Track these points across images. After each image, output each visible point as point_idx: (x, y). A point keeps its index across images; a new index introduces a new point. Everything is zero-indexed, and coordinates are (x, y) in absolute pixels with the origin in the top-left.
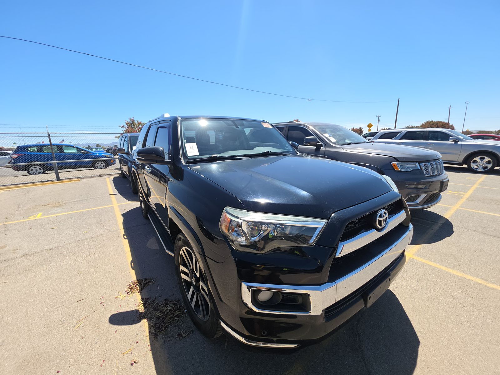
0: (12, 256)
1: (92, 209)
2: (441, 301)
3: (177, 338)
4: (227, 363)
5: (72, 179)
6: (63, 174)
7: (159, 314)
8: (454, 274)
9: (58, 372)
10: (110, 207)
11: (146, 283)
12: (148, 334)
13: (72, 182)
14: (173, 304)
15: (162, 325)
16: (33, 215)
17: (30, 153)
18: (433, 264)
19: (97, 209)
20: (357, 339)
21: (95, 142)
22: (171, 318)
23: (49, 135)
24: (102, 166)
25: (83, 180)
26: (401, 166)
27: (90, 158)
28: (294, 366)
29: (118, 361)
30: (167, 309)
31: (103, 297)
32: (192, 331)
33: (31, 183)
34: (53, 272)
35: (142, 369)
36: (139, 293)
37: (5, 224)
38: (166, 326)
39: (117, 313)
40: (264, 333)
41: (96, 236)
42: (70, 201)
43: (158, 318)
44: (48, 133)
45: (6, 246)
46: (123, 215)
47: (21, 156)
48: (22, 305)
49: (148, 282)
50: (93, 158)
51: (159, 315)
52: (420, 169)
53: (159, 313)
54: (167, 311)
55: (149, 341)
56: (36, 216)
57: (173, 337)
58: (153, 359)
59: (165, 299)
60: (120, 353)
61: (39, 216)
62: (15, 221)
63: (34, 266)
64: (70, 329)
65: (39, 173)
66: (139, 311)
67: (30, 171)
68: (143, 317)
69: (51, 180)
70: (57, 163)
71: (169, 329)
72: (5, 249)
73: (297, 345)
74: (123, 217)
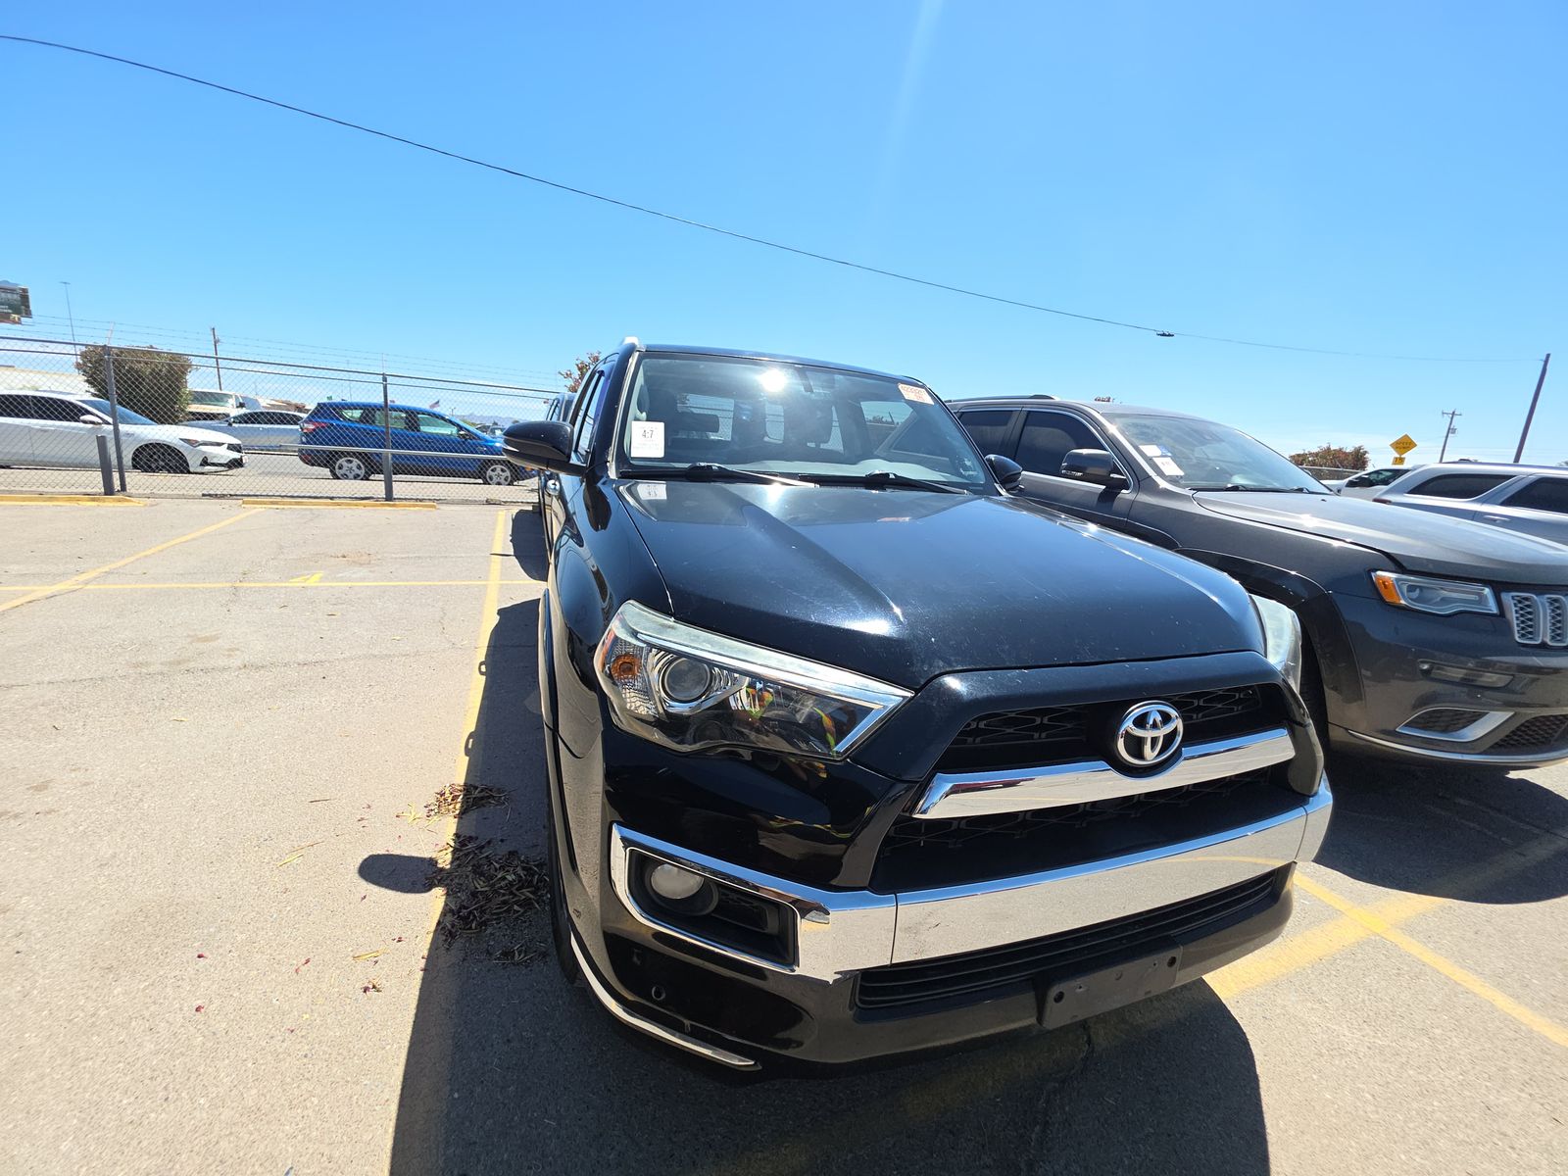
0: (221, 662)
1: (437, 583)
2: (1433, 1112)
3: (499, 959)
4: (599, 1069)
5: (421, 500)
6: (403, 486)
7: (481, 885)
8: (1535, 1029)
9: (200, 957)
10: (478, 586)
11: (482, 798)
12: (433, 927)
13: (417, 508)
14: (524, 869)
15: (475, 916)
16: (303, 575)
17: (345, 423)
18: (1459, 975)
19: (446, 585)
20: (1033, 1136)
21: (511, 416)
22: (505, 902)
23: (385, 380)
24: (503, 478)
25: (444, 507)
26: (1411, 589)
27: (477, 453)
28: (786, 1144)
29: (338, 972)
30: (504, 878)
31: (369, 807)
32: (544, 955)
33: (327, 498)
34: (290, 718)
35: (385, 1009)
36: (456, 820)
37: (237, 585)
38: (485, 921)
39: (384, 855)
40: (658, 994)
41: (417, 654)
42: (394, 556)
43: (474, 894)
44: (383, 374)
45: (218, 638)
46: (501, 612)
47: (323, 427)
48: (194, 781)
49: (488, 797)
50: (482, 453)
51: (478, 886)
52: (1495, 611)
53: (481, 883)
54: (503, 883)
55: (428, 946)
56: (308, 579)
57: (491, 954)
58: (420, 992)
59: (510, 852)
60: (351, 954)
61: (314, 580)
62: (261, 582)
63: (257, 696)
64: (269, 863)
65: (356, 477)
66: (437, 862)
67: (337, 467)
68: (439, 881)
69: (372, 498)
70: (394, 455)
71: (488, 932)
72: (214, 644)
73: (753, 1063)
74: (498, 617)
